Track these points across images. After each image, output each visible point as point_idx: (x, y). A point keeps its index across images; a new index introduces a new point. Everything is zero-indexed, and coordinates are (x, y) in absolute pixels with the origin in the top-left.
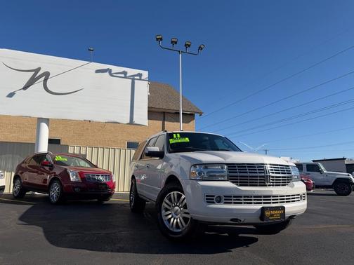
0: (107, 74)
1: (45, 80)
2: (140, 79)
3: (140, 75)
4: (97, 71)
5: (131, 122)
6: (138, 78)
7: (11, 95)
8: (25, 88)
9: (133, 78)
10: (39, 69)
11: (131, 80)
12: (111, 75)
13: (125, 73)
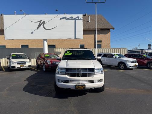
0: (65, 19)
1: (44, 25)
2: (78, 19)
3: (78, 17)
4: (61, 19)
5: (75, 38)
6: (77, 19)
7: (32, 33)
8: (38, 28)
9: (75, 19)
10: (41, 20)
11: (74, 20)
12: (67, 19)
13: (72, 17)
